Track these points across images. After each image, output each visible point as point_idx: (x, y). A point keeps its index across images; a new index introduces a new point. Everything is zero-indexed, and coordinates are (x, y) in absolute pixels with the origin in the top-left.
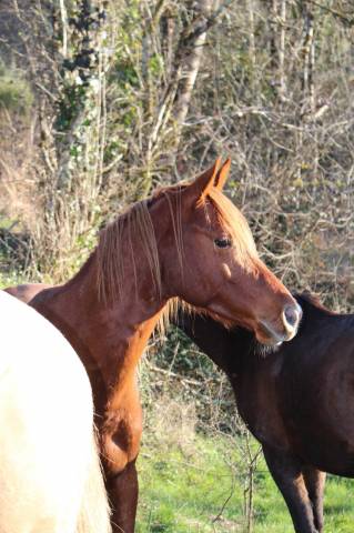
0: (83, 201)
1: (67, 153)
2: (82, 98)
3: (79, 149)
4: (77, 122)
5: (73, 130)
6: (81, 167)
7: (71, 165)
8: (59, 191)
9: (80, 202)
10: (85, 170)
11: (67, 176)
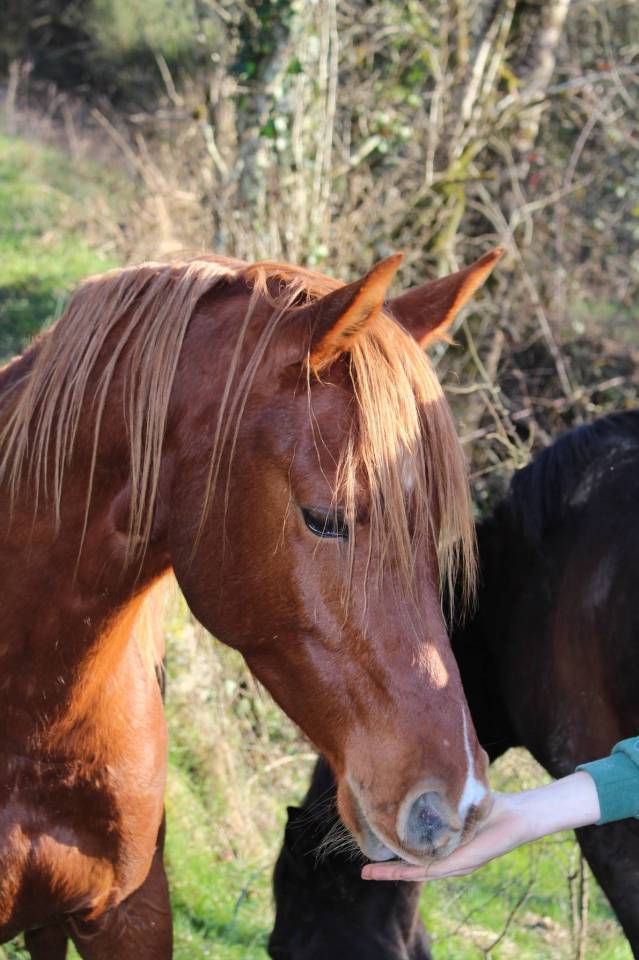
0: (289, 236)
1: (255, 132)
2: (284, 13)
3: (281, 124)
4: (275, 65)
5: (266, 84)
6: (286, 161)
7: (263, 159)
8: (237, 214)
9: (283, 238)
10: (294, 168)
11: (255, 182)
